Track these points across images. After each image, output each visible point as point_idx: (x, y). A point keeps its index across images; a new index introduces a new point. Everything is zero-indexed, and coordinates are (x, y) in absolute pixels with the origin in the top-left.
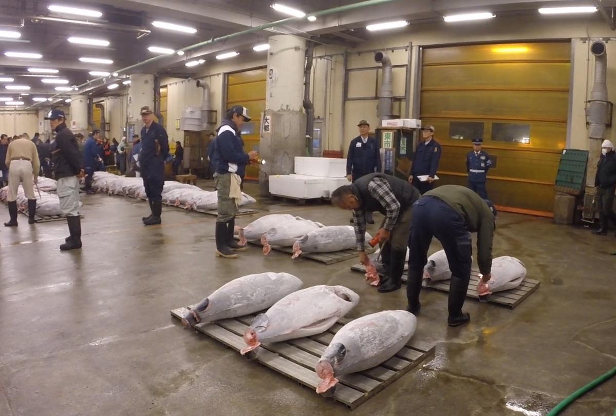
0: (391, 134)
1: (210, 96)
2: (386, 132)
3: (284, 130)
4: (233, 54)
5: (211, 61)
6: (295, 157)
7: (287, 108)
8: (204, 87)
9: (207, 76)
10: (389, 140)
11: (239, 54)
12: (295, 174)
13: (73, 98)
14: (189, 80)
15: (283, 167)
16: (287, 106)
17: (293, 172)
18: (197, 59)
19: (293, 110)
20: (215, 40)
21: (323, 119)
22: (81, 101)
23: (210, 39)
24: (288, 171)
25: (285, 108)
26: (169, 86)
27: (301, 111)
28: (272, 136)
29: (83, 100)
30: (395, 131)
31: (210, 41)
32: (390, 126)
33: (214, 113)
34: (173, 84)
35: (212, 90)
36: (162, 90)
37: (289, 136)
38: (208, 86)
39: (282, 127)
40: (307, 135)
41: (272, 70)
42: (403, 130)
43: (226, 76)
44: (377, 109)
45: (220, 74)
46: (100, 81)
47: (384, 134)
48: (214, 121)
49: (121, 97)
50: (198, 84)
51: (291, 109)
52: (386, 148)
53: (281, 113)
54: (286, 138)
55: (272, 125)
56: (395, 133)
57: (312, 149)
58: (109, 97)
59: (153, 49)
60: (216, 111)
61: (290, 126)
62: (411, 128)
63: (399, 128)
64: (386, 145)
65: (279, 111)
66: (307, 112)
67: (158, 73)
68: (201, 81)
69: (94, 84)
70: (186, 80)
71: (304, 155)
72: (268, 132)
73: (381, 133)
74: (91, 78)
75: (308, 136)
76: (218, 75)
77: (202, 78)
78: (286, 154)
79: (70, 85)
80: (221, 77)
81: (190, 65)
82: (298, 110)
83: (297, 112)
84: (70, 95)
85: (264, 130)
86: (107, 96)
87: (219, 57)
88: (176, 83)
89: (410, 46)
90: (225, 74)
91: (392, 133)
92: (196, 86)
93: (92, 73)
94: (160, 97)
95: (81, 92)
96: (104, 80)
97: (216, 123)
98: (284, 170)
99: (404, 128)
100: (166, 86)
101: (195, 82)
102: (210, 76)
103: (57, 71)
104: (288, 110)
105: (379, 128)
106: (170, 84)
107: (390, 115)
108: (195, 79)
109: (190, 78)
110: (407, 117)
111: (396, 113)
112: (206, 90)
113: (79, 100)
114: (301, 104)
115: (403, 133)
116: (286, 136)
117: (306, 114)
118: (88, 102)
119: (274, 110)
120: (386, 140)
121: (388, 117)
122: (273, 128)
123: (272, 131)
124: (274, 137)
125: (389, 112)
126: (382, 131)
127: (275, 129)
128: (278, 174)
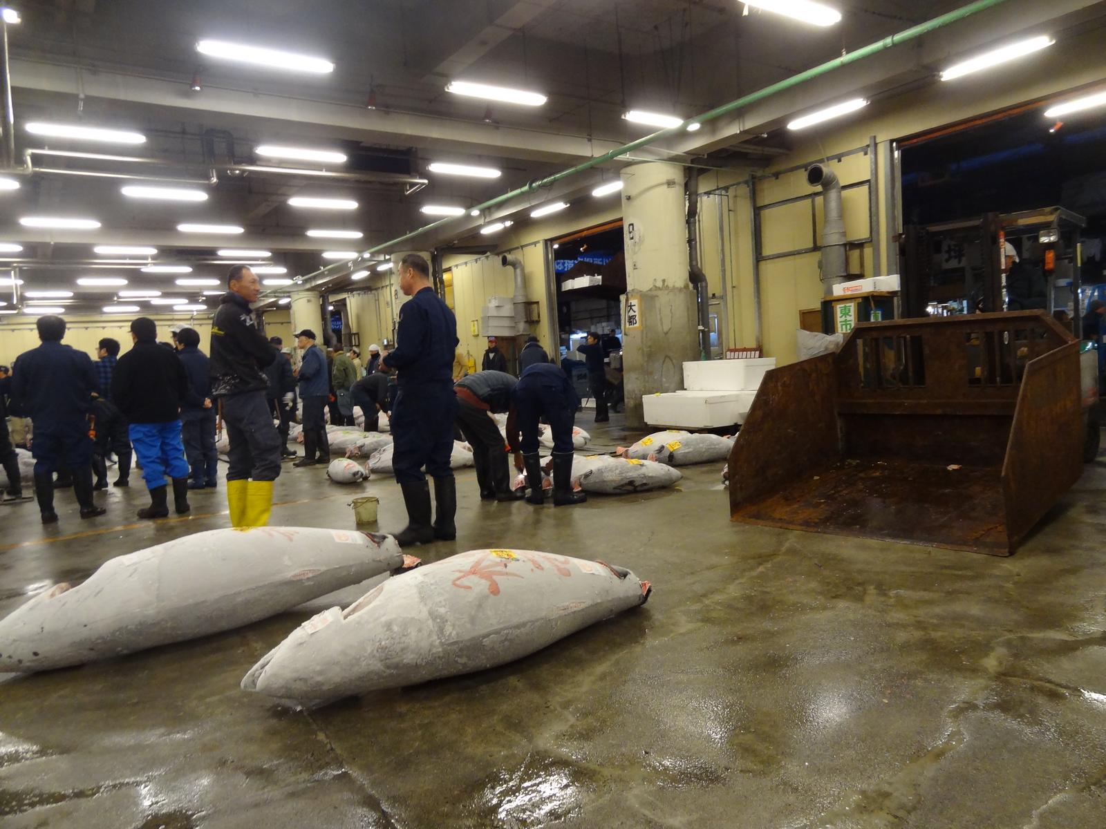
0: (852, 306)
1: (526, 281)
2: (843, 305)
3: (661, 320)
4: (560, 206)
5: (522, 222)
6: (684, 363)
7: (664, 284)
8: (514, 265)
9: (518, 248)
10: (848, 318)
11: (568, 205)
12: (686, 389)
13: (295, 296)
14: (487, 257)
15: (664, 380)
16: (664, 281)
17: (681, 387)
18: (503, 219)
19: (674, 286)
20: (534, 185)
21: (721, 297)
22: (309, 301)
23: (526, 185)
24: (673, 386)
25: (659, 284)
26: (454, 269)
27: (686, 287)
28: (642, 331)
29: (313, 299)
30: (860, 300)
31: (526, 188)
32: (850, 293)
33: (535, 305)
34: (461, 264)
35: (527, 270)
36: (446, 276)
37: (670, 329)
38: (520, 262)
39: (658, 316)
40: (699, 325)
41: (632, 225)
42: (874, 297)
43: (549, 243)
44: (820, 267)
45: (538, 242)
46: (342, 266)
47: (839, 308)
48: (535, 318)
49: (373, 292)
50: (505, 262)
51: (671, 285)
52: (844, 331)
53: (655, 293)
54: (666, 333)
55: (642, 314)
56: (859, 305)
57: (710, 350)
58: (354, 293)
59: (429, 210)
60: (537, 303)
61: (672, 313)
62: (889, 292)
63: (866, 295)
64: (844, 327)
65: (651, 290)
66: (696, 287)
67: (436, 249)
68: (509, 257)
69: (331, 272)
70: (483, 257)
71: (696, 358)
72: (635, 325)
73: (833, 307)
74: (326, 263)
75: (701, 328)
76: (535, 243)
77: (510, 251)
78: (667, 360)
79: (290, 275)
80: (540, 247)
81: (487, 231)
82: (683, 287)
83: (680, 290)
84: (289, 292)
85: (627, 324)
86: (352, 291)
87: (536, 214)
88: (466, 263)
89: (873, 144)
90: (546, 241)
91: (852, 304)
92: (501, 265)
93: (327, 255)
94: (444, 287)
95: (308, 286)
96: (350, 265)
97: (538, 322)
98: (667, 385)
99: (875, 294)
100: (449, 270)
101: (499, 259)
102: (522, 247)
103: (268, 254)
104: (665, 287)
105: (828, 299)
106: (457, 266)
107: (845, 274)
108: (498, 254)
109: (488, 254)
110: (877, 273)
111: (855, 270)
112: (518, 271)
113: (305, 300)
114: (687, 275)
115: (874, 301)
116: (665, 330)
117: (695, 291)
118: (321, 303)
119: (641, 290)
120: (843, 319)
121: (841, 278)
122: (644, 319)
123: (642, 324)
124: (646, 334)
125: (842, 270)
126: (833, 304)
127: (646, 321)
128: (657, 392)
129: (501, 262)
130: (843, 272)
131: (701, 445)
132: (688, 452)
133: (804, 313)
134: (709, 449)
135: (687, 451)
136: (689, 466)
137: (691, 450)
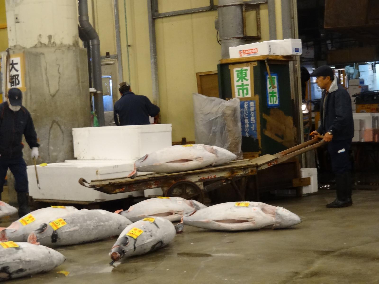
0: (248, 70)
2: (239, 69)
3: (47, 80)
6: (73, 129)
7: (50, 41)
10: (245, 82)
12: (76, 159)
15: (52, 148)
16: (50, 37)
17: (72, 157)
19: (62, 44)
21: (116, 57)
24: (61, 155)
25: (45, 41)
27: (76, 44)
28: (26, 94)
30: (256, 64)
32: (245, 56)
37: (57, 91)
39: (44, 76)
40: (91, 87)
42: (269, 60)
44: (217, 28)
47: (235, 71)
51: (58, 42)
52: (241, 96)
53: (39, 50)
54: (53, 96)
55: (26, 74)
56: (255, 68)
57: (104, 114)
61: (59, 73)
62: (284, 57)
63: (261, 59)
64: (241, 91)
65: (35, 47)
66: (87, 45)
71: (88, 124)
72: (18, 86)
75: (92, 90)
78: (55, 126)
82: (71, 44)
83: (69, 47)
85: (9, 85)
91: (248, 68)
98: (55, 154)
99: (270, 58)
104: (51, 44)
105: (224, 62)
107: (241, 36)
110: (273, 37)
111: (251, 32)
114: (76, 32)
115: (270, 65)
116: (53, 91)
117: (86, 49)
119: (25, 46)
120: (240, 83)
121: (238, 40)
122: (28, 79)
123: (26, 85)
124: (31, 96)
125: (239, 32)
126: (230, 67)
127: (30, 81)
128: (43, 162)
130: (240, 34)
131: (89, 222)
132: (74, 231)
133: (200, 76)
134: (97, 226)
135: (72, 229)
136: (75, 247)
137: (77, 228)
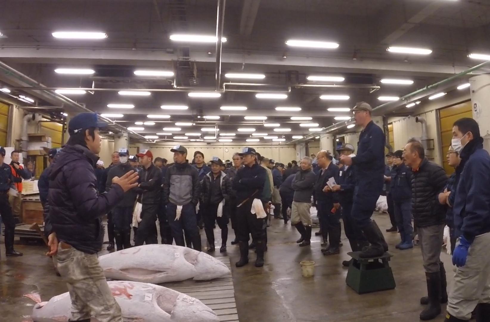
1: (427, 129)
4: (442, 94)
5: (425, 102)
8: (422, 121)
9: (423, 113)
11: (446, 93)
13: (322, 136)
14: (409, 118)
18: (415, 101)
20: (429, 87)
22: (328, 138)
23: (425, 87)
26: (394, 123)
29: (330, 137)
33: (432, 141)
34: (397, 121)
35: (428, 124)
36: (389, 126)
38: (425, 121)
41: (476, 104)
43: (438, 111)
45: (433, 110)
46: (343, 123)
48: (432, 147)
49: (357, 134)
50: (417, 120)
58: (348, 134)
59: (381, 98)
60: (433, 140)
67: (385, 115)
68: (419, 118)
69: (338, 125)
70: (407, 118)
74: (335, 122)
76: (431, 111)
77: (419, 115)
79: (320, 126)
80: (434, 112)
81: (408, 106)
84: (320, 134)
86: (347, 133)
87: (431, 98)
88: (399, 120)
90: (437, 110)
92: (415, 122)
93: (336, 118)
94: (389, 132)
95: (328, 131)
96: (346, 123)
97: (434, 149)
100: (391, 123)
102: (425, 113)
103: (311, 118)
106: (395, 122)
108: (414, 116)
109: (410, 116)
112: (424, 124)
113: (326, 138)
118: (333, 138)
129: (415, 120)
